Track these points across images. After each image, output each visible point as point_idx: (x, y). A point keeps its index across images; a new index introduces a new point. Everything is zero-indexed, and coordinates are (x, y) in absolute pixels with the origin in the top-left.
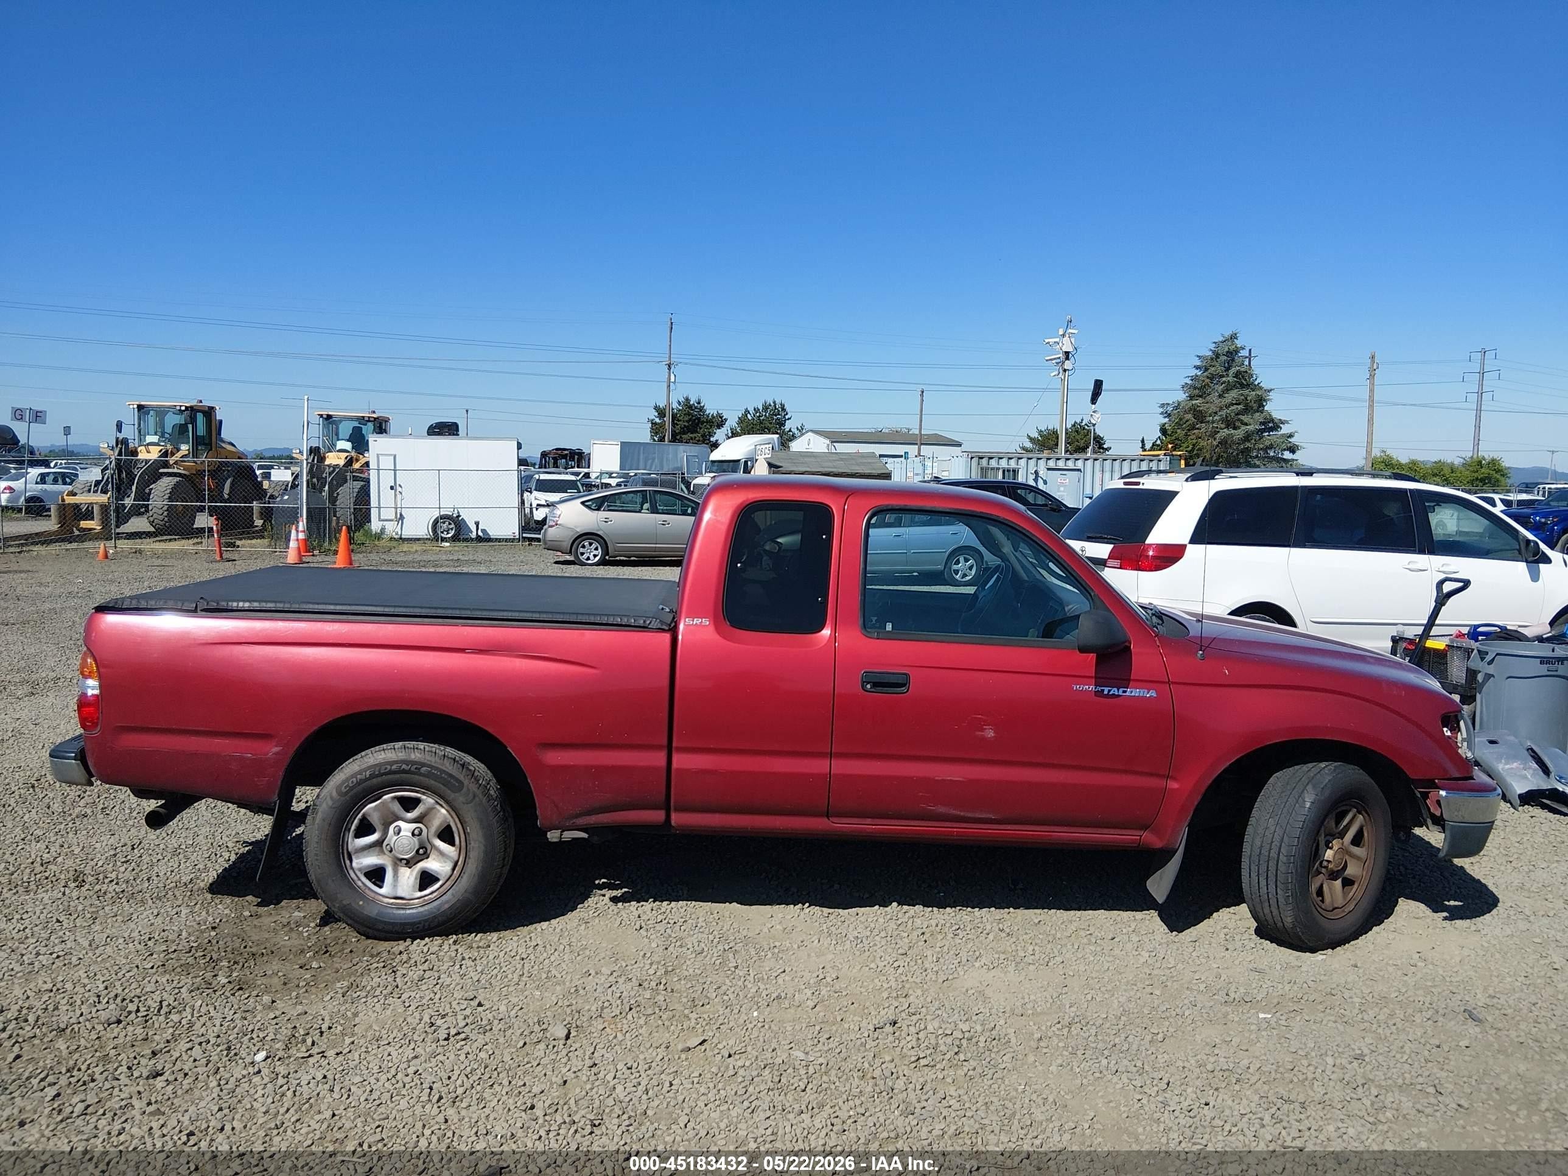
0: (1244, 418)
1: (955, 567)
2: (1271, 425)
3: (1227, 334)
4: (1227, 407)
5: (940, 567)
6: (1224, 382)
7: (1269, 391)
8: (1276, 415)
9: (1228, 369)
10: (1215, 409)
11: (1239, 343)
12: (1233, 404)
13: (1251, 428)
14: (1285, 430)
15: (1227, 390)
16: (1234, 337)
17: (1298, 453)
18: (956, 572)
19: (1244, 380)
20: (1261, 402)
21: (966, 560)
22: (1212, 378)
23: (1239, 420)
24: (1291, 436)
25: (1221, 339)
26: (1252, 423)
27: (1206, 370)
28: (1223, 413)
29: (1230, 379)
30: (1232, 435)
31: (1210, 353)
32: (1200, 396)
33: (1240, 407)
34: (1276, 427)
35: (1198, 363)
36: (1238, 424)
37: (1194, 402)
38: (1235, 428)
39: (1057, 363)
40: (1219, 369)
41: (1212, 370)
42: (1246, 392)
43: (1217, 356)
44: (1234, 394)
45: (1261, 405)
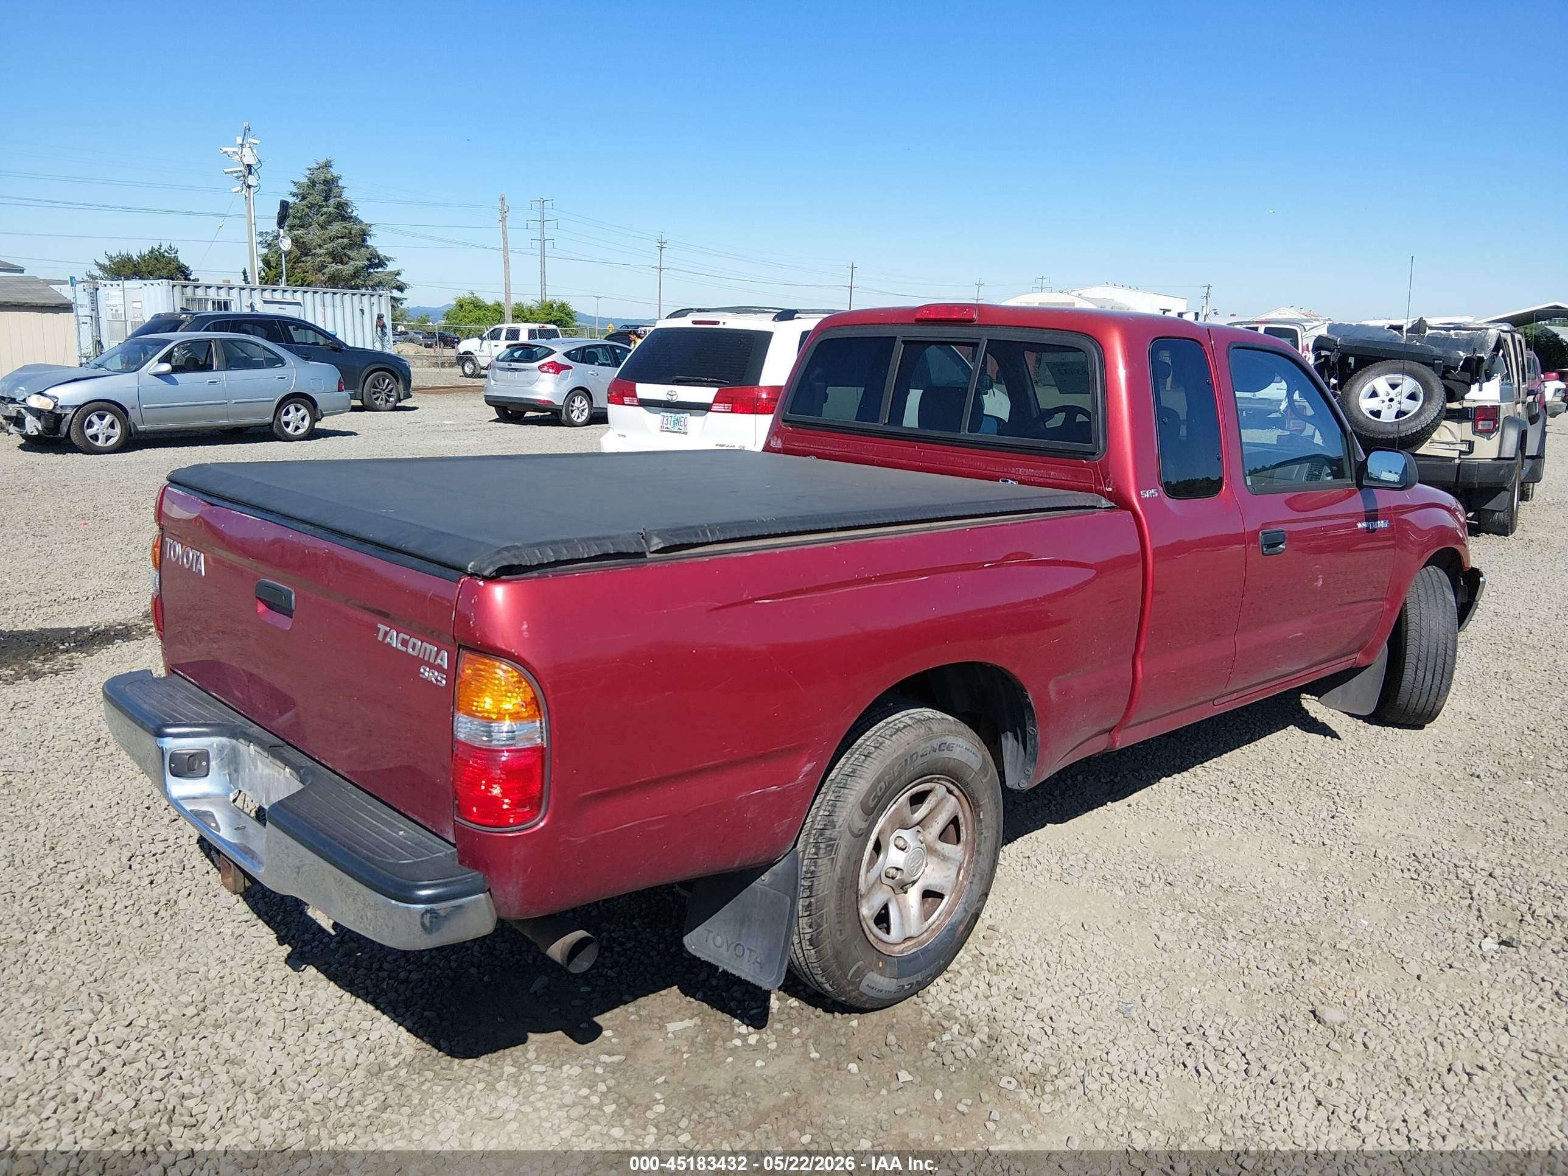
0: (352, 253)
1: (285, 419)
2: (377, 262)
3: (322, 160)
4: (332, 239)
5: (269, 419)
6: (325, 213)
7: (370, 226)
8: (382, 252)
9: (327, 198)
10: (320, 242)
11: (335, 171)
12: (338, 238)
13: (360, 264)
14: (391, 267)
15: (330, 222)
16: (328, 165)
17: (406, 291)
18: (287, 424)
19: (342, 213)
20: (364, 235)
21: (298, 410)
22: (311, 206)
23: (345, 255)
24: (398, 274)
25: (316, 166)
26: (358, 260)
27: (304, 198)
28: (330, 246)
29: (331, 209)
30: (341, 271)
31: (306, 180)
32: (302, 226)
33: (346, 241)
34: (381, 264)
35: (295, 190)
36: (345, 259)
37: (296, 232)
38: (342, 263)
39: (238, 177)
40: (315, 198)
41: (310, 198)
42: (349, 225)
43: (314, 184)
44: (336, 227)
45: (364, 240)
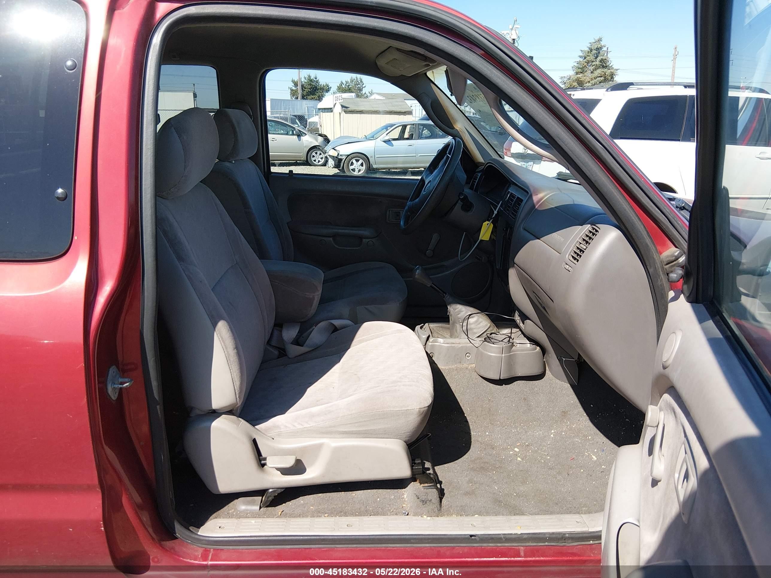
3: (597, 38)
4: (595, 78)
6: (594, 65)
7: (617, 70)
9: (596, 58)
10: (589, 80)
11: (602, 43)
12: (598, 77)
15: (596, 69)
16: (600, 40)
19: (604, 64)
20: (612, 75)
22: (588, 62)
25: (594, 41)
27: (585, 58)
28: (593, 82)
29: (597, 63)
31: (588, 49)
32: (581, 73)
33: (602, 78)
35: (581, 54)
37: (578, 76)
40: (592, 58)
41: (588, 58)
42: (605, 70)
43: (591, 50)
44: (599, 71)
45: (612, 78)
